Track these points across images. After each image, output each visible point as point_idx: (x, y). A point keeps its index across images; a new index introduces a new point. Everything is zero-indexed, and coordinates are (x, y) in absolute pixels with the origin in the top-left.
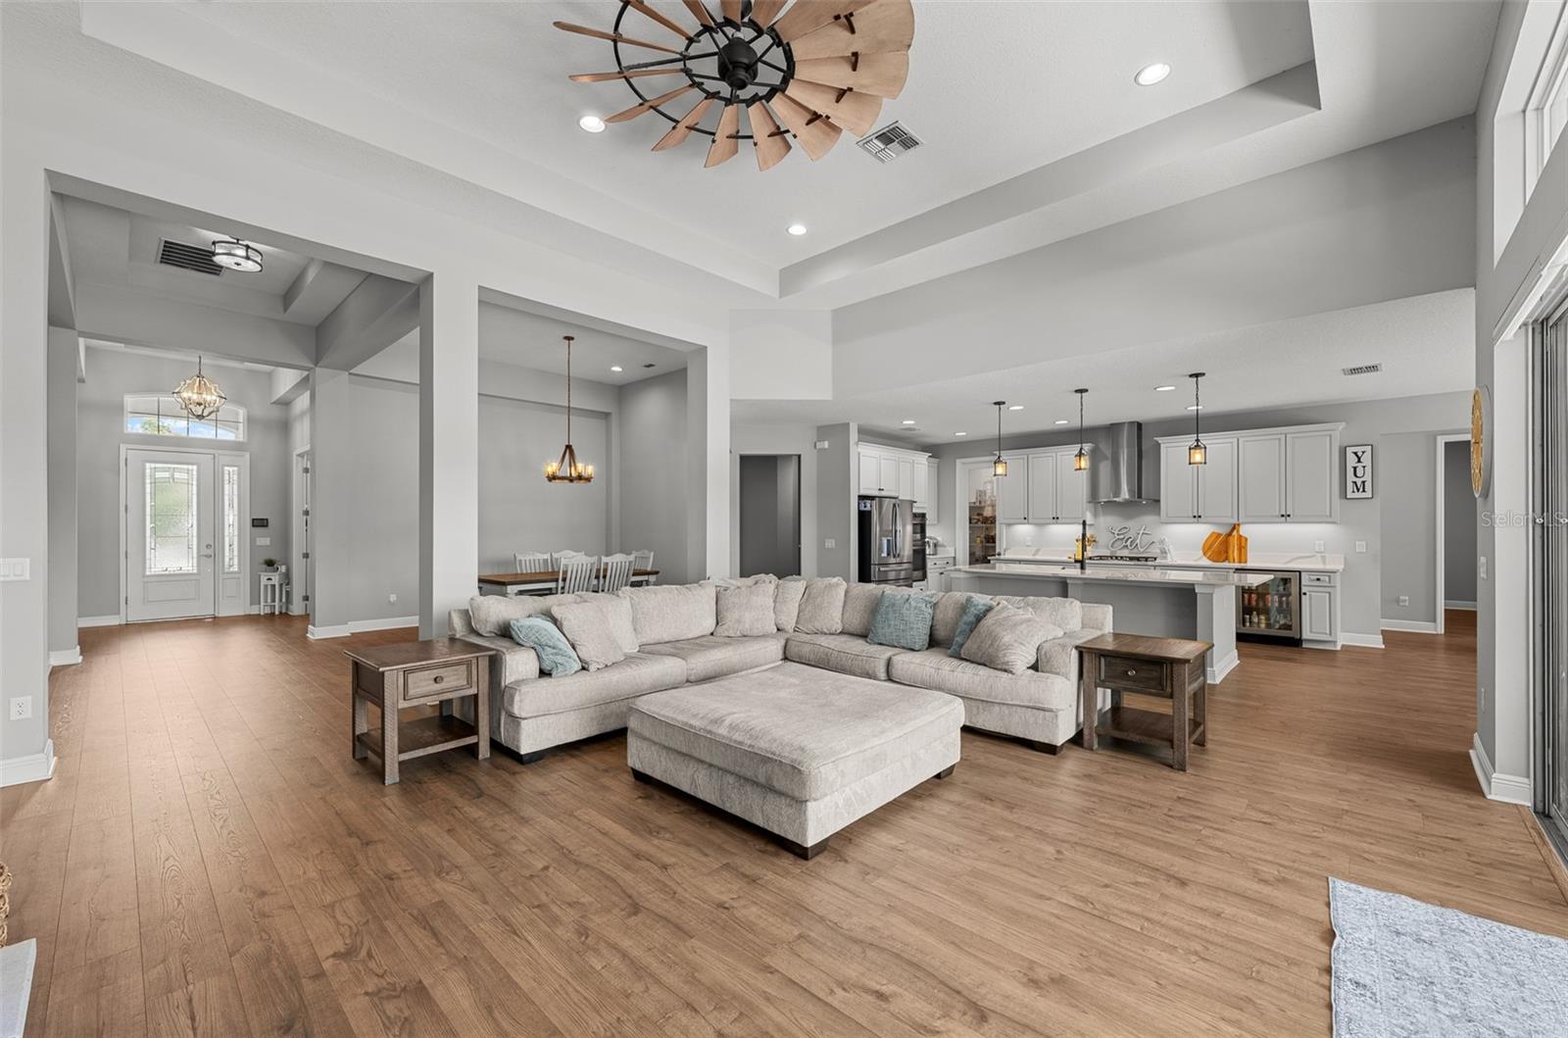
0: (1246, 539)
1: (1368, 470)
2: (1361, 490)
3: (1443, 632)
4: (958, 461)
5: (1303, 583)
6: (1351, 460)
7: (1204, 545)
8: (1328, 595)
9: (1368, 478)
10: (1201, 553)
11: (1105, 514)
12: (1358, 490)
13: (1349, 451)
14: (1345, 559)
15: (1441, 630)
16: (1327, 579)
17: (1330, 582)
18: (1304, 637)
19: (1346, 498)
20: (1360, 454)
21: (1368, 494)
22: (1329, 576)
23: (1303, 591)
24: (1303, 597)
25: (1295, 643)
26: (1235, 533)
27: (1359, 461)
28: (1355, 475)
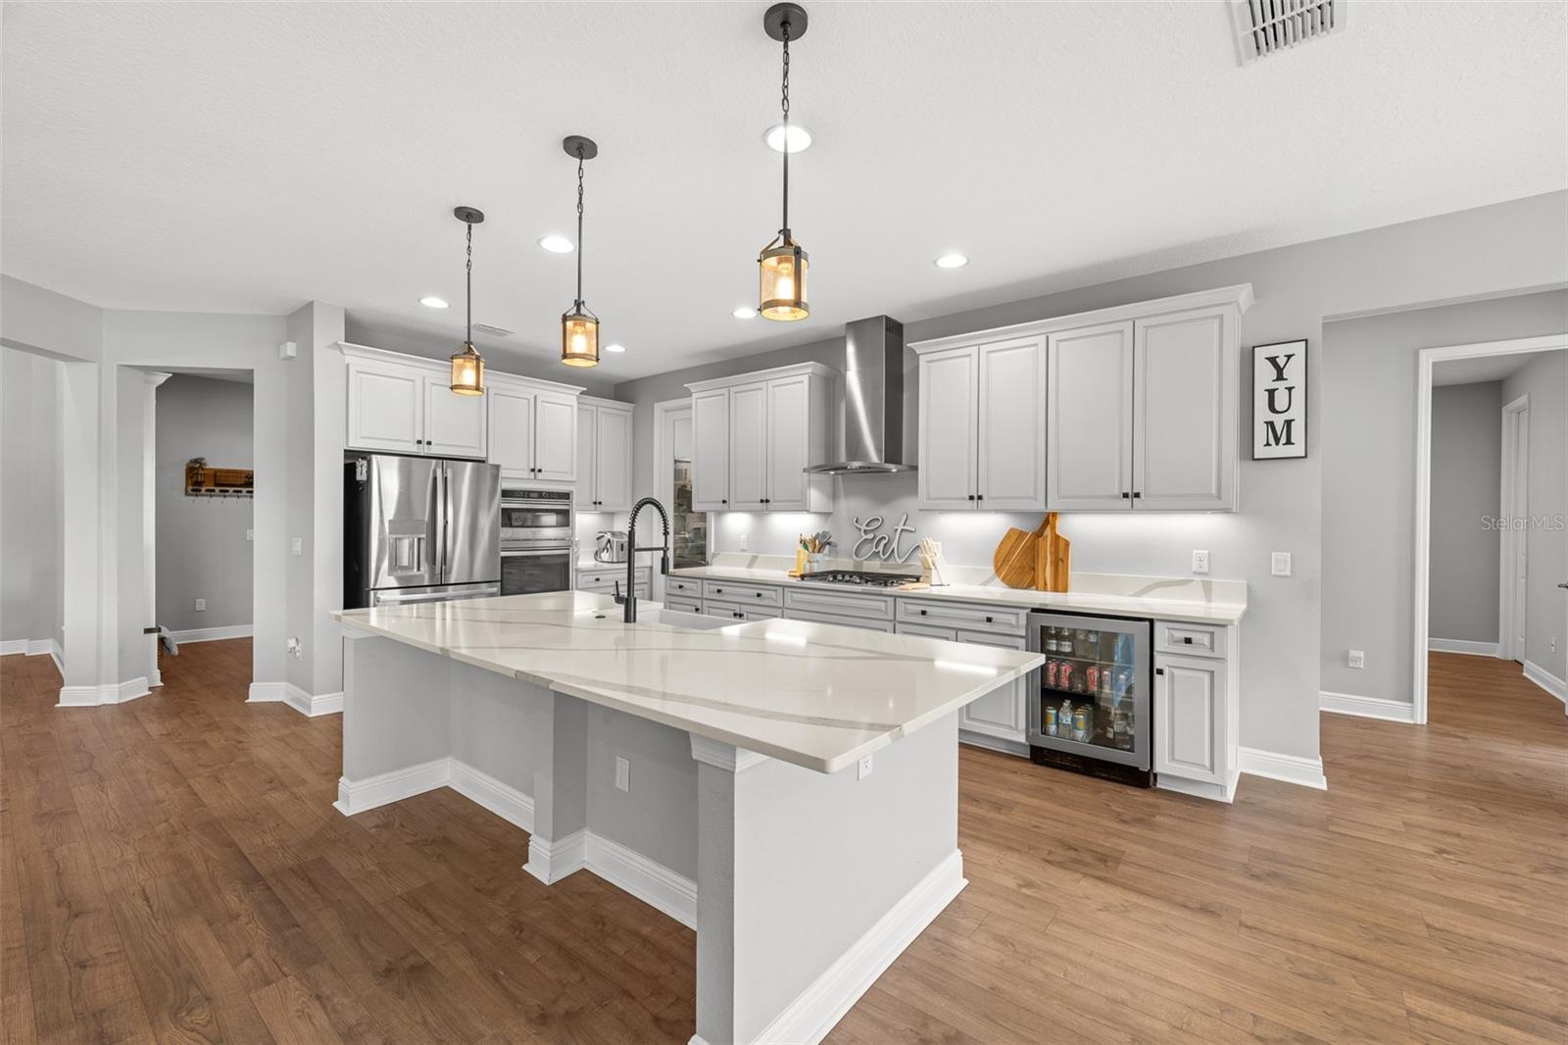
0: (1067, 544)
1: (1298, 395)
2: (1283, 440)
3: (1425, 722)
4: (656, 405)
5: (1157, 647)
6: (1265, 375)
7: (996, 556)
8: (1206, 677)
9: (1297, 413)
10: (991, 569)
11: (847, 495)
12: (1277, 440)
13: (1261, 354)
14: (1249, 588)
15: (1421, 716)
16: (1206, 639)
17: (1212, 648)
18: (1158, 769)
19: (1254, 459)
20: (1281, 362)
21: (1297, 449)
22: (1212, 634)
23: (1157, 665)
24: (1157, 677)
25: (1141, 779)
26: (1048, 532)
27: (1280, 377)
28: (1272, 408)
